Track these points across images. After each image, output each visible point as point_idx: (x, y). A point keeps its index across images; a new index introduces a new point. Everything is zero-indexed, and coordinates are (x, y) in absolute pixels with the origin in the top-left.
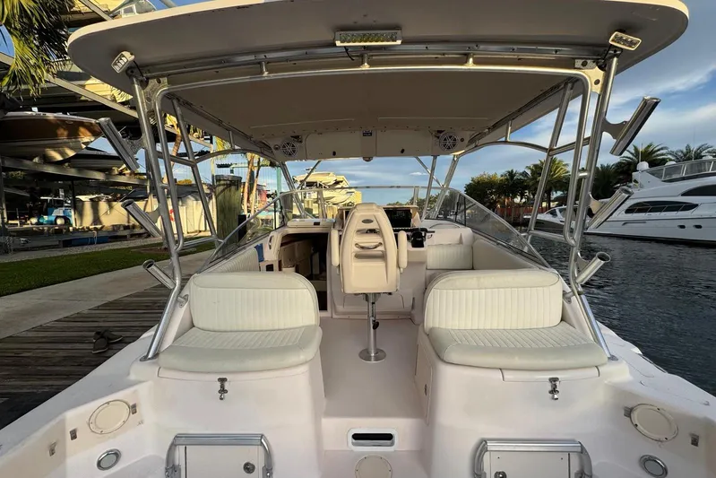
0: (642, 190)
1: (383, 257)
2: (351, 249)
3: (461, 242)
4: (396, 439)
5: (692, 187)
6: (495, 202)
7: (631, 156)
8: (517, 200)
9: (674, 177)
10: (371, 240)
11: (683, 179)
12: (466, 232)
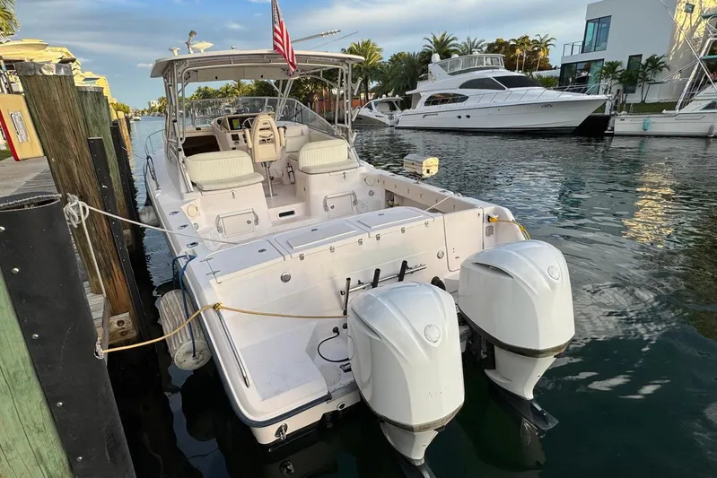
0: (435, 82)
1: (273, 141)
2: (258, 139)
3: (302, 134)
4: (296, 212)
5: (465, 81)
6: (312, 94)
7: (430, 45)
8: (335, 91)
9: (456, 70)
10: (267, 133)
11: (461, 72)
12: (305, 128)
